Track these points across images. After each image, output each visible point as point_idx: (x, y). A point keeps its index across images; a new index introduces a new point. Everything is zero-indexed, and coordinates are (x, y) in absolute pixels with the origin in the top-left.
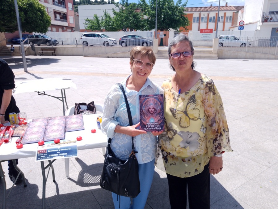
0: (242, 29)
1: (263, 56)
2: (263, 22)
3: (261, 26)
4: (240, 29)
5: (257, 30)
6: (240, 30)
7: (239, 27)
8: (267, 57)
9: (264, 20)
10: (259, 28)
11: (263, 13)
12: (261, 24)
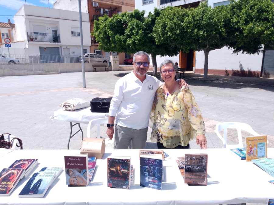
0: (9, 47)
1: (22, 72)
2: (29, 41)
3: (28, 45)
4: (7, 46)
5: (25, 48)
6: (7, 48)
7: (6, 44)
8: (26, 73)
9: (29, 40)
10: (27, 47)
11: (27, 33)
12: (28, 42)
